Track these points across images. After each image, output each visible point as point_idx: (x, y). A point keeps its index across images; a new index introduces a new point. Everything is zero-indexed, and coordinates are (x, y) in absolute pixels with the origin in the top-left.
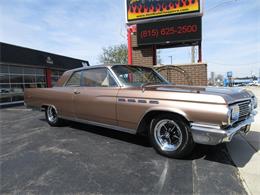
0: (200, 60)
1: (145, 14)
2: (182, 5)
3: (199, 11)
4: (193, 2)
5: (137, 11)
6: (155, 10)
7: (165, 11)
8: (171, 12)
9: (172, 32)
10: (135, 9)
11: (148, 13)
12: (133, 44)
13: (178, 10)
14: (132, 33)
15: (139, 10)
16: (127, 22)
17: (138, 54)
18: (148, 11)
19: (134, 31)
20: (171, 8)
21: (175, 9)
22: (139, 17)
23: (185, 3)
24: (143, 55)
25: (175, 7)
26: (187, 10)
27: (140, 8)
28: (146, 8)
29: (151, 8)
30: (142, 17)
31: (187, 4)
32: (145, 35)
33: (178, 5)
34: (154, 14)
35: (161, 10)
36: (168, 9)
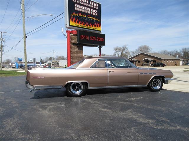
0: (100, 55)
1: (79, 25)
2: (95, 26)
3: (101, 31)
4: (99, 26)
5: (75, 22)
6: (84, 25)
7: (88, 27)
8: (91, 28)
9: (95, 39)
10: (74, 20)
11: (81, 25)
12: (73, 41)
13: (94, 28)
14: (72, 34)
15: (77, 21)
16: (69, 26)
17: (75, 48)
18: (81, 24)
19: (74, 33)
20: (91, 26)
21: (93, 27)
22: (76, 26)
23: (96, 25)
24: (78, 49)
25: (93, 26)
26: (97, 29)
27: (77, 20)
28: (80, 22)
29: (83, 23)
30: (78, 26)
31: (97, 26)
32: (83, 38)
33: (94, 25)
34: (83, 26)
35: (87, 25)
36: (90, 26)
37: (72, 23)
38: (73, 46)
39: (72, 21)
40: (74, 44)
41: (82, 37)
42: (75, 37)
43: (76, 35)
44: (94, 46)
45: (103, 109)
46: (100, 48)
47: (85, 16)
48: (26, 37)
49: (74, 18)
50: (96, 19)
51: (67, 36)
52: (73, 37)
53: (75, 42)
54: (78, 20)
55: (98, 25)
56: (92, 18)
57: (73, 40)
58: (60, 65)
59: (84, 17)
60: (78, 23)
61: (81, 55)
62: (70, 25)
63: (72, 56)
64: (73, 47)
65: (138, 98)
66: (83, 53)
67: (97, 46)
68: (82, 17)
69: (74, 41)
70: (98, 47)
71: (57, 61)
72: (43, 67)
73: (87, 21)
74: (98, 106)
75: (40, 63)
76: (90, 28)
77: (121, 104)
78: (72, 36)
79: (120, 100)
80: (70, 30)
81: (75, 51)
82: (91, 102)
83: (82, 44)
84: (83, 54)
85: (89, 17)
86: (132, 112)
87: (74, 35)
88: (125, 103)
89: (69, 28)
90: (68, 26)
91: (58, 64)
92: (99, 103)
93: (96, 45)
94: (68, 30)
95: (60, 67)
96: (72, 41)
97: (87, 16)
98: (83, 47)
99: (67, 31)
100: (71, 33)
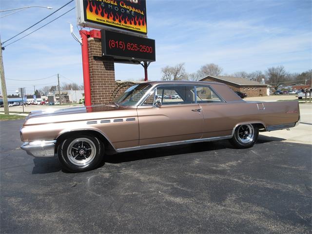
0: (146, 79)
1: (105, 20)
2: (135, 24)
3: (146, 34)
4: (143, 25)
5: (97, 13)
6: (114, 20)
7: (123, 25)
8: (128, 27)
9: (136, 49)
10: (94, 9)
11: (108, 20)
12: (94, 52)
13: (133, 27)
14: (92, 38)
15: (99, 12)
16: (85, 22)
17: (99, 66)
18: (108, 18)
19: (96, 36)
20: (128, 23)
21: (131, 26)
22: (99, 21)
23: (137, 22)
24: (105, 67)
25: (131, 24)
26: (140, 29)
27: (100, 10)
28: (106, 13)
29: (111, 16)
30: (102, 22)
31: (140, 24)
32: (113, 45)
33: (133, 22)
34: (113, 23)
35: (120, 21)
36: (126, 23)
37: (92, 16)
38: (95, 62)
39: (91, 10)
40: (96, 58)
41: (112, 43)
42: (99, 44)
43: (100, 40)
44: (134, 62)
45: (172, 199)
46: (146, 67)
47: (116, 4)
48: (3, 49)
49: (94, 6)
50: (136, 11)
51: (81, 41)
52: (94, 44)
53: (99, 54)
54: (103, 10)
55: (141, 21)
56: (128, 7)
57: (95, 49)
58: (70, 100)
59: (114, 6)
60: (103, 15)
61: (110, 80)
62: (86, 19)
63: (93, 82)
64: (94, 64)
65: (234, 163)
66: (114, 75)
67: (140, 63)
68: (110, 4)
69: (96, 52)
70: (142, 64)
71: (65, 92)
72: (39, 103)
73: (119, 13)
74: (158, 189)
75: (35, 97)
76: (126, 26)
77: (206, 180)
78: (91, 41)
79: (201, 169)
80: (88, 29)
81: (100, 72)
82: (142, 178)
83: (112, 58)
84: (114, 77)
85: (123, 5)
86: (237, 201)
87: (96, 40)
88: (213, 177)
89: (84, 26)
90: (83, 20)
91: (67, 97)
92: (158, 179)
93: (138, 59)
94: (84, 29)
95: (71, 102)
96: (91, 52)
97: (118, 3)
98: (115, 63)
99: (81, 32)
100: (88, 36)
